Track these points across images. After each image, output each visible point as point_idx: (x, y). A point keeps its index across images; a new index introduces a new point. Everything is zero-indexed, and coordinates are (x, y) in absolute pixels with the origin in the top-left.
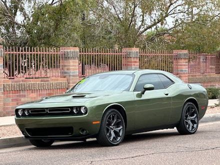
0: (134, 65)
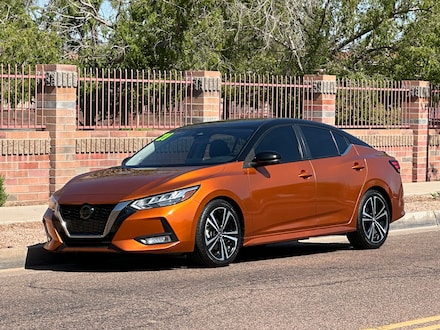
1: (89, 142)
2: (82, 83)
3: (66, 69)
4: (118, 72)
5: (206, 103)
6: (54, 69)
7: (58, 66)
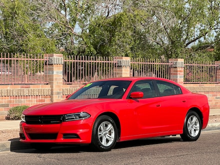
0: (179, 74)
1: (69, 90)
2: (65, 63)
3: (58, 56)
4: (82, 57)
5: (123, 72)
6: (53, 56)
7: (54, 54)
